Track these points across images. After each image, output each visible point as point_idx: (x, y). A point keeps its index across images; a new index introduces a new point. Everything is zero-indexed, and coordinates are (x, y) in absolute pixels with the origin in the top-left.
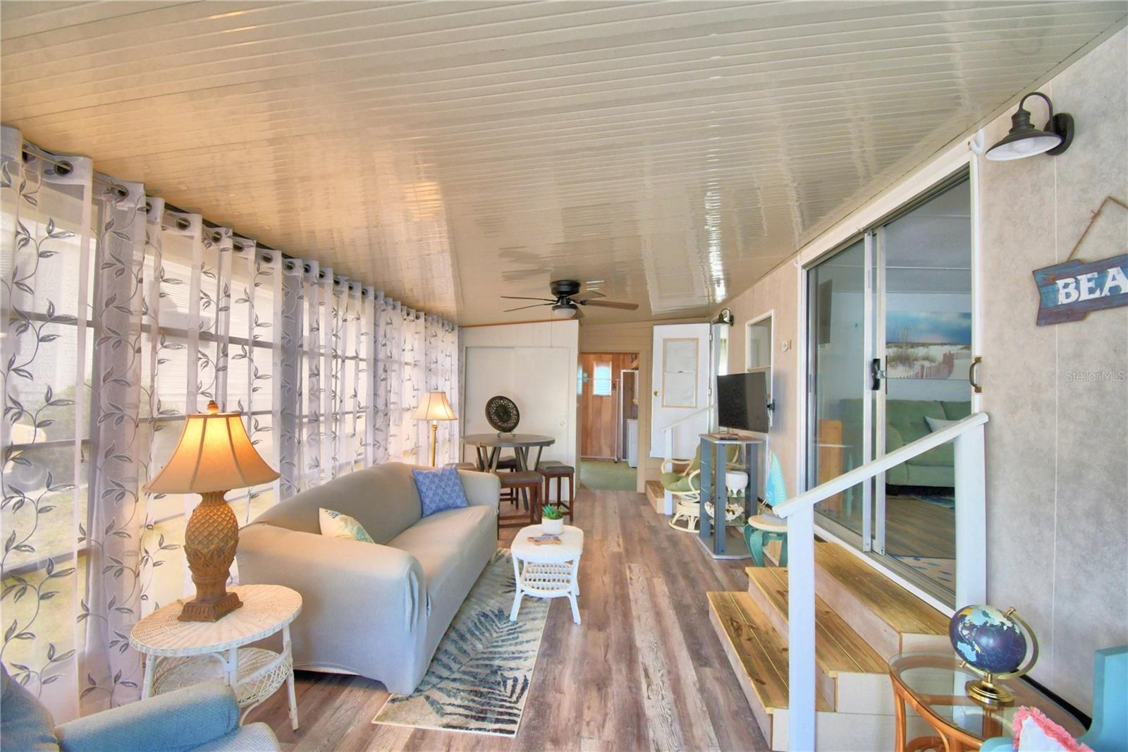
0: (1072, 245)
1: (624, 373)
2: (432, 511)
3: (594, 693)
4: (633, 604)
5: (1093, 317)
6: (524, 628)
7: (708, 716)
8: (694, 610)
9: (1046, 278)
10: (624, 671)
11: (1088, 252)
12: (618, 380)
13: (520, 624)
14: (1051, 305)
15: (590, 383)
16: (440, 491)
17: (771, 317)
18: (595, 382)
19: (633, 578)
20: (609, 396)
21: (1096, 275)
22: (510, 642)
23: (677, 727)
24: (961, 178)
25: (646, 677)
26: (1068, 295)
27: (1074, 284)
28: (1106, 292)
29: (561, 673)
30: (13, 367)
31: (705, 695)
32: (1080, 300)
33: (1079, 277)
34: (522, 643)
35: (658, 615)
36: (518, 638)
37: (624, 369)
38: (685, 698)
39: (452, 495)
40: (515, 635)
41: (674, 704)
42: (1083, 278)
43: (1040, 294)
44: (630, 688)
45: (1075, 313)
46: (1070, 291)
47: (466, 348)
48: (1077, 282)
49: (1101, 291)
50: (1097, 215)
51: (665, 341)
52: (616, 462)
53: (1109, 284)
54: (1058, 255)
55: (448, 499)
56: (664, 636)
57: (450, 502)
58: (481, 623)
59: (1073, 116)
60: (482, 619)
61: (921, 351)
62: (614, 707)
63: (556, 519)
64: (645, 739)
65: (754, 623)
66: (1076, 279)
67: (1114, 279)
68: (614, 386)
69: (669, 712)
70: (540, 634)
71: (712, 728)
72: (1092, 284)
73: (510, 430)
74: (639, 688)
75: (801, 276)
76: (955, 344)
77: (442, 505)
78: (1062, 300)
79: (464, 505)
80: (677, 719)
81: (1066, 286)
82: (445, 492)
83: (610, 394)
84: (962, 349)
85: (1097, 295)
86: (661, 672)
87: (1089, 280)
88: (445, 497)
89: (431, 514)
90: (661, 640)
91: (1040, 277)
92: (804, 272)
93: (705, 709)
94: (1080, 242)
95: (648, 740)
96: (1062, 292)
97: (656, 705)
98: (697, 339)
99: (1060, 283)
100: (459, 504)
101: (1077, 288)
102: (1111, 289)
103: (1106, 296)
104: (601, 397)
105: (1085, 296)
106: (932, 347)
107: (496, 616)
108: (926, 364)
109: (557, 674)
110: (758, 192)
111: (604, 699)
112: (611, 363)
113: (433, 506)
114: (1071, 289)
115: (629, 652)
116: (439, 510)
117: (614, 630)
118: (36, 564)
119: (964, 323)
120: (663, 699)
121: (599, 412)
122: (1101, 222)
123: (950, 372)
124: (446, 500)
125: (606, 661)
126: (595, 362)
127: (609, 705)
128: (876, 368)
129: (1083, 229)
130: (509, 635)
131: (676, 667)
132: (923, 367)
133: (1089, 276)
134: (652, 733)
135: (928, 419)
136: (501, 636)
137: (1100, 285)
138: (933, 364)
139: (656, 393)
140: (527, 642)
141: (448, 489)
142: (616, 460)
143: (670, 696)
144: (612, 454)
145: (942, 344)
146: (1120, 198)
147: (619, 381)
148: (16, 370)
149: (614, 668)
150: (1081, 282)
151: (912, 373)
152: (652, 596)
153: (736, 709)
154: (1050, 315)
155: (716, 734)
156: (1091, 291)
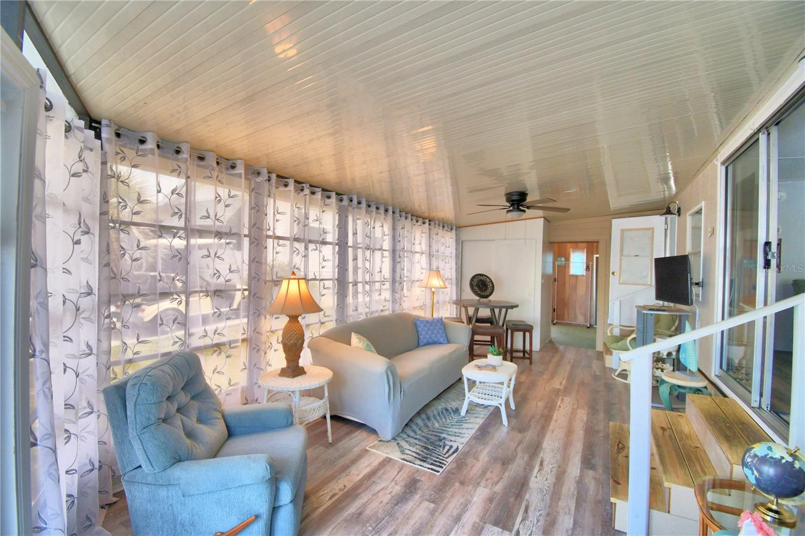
1: (596, 257)
2: (424, 344)
3: (498, 466)
4: (553, 422)
6: (468, 421)
7: (575, 497)
8: (601, 435)
10: (526, 458)
12: (591, 263)
13: (466, 419)
15: (567, 265)
16: (430, 332)
17: (701, 209)
18: (571, 265)
19: (562, 406)
20: (583, 276)
22: (456, 427)
23: (548, 498)
25: (539, 466)
29: (481, 451)
30: (217, 256)
31: (581, 485)
34: (463, 428)
35: (570, 432)
36: (462, 425)
37: (596, 254)
38: (563, 484)
39: (437, 335)
40: (461, 424)
41: (553, 485)
44: (525, 468)
47: (462, 241)
51: (623, 231)
52: (588, 328)
55: (435, 337)
56: (567, 445)
57: (436, 339)
58: (442, 413)
60: (444, 411)
62: (509, 476)
63: (496, 355)
64: (521, 497)
68: (588, 268)
69: (547, 488)
70: (477, 427)
71: (574, 505)
73: (487, 297)
74: (531, 470)
75: (721, 171)
77: (430, 341)
79: (445, 342)
80: (550, 493)
82: (433, 333)
83: (585, 274)
86: (554, 465)
88: (433, 336)
89: (424, 345)
90: (563, 447)
92: (724, 168)
93: (575, 493)
95: (524, 499)
97: (539, 482)
98: (653, 229)
100: (442, 341)
104: (577, 276)
107: (453, 411)
109: (479, 450)
110: (688, 102)
111: (504, 470)
112: (585, 250)
113: (425, 341)
115: (535, 449)
116: (428, 344)
117: (530, 435)
118: (225, 342)
120: (546, 480)
121: (575, 288)
124: (433, 338)
125: (516, 450)
126: (571, 250)
127: (506, 474)
128: (768, 249)
130: (457, 423)
131: (567, 465)
134: (528, 496)
136: (452, 423)
139: (613, 273)
140: (467, 429)
141: (435, 332)
142: (588, 326)
143: (552, 480)
144: (586, 321)
147: (593, 264)
148: (218, 257)
149: (520, 455)
152: (571, 421)
153: (600, 498)
155: (576, 509)
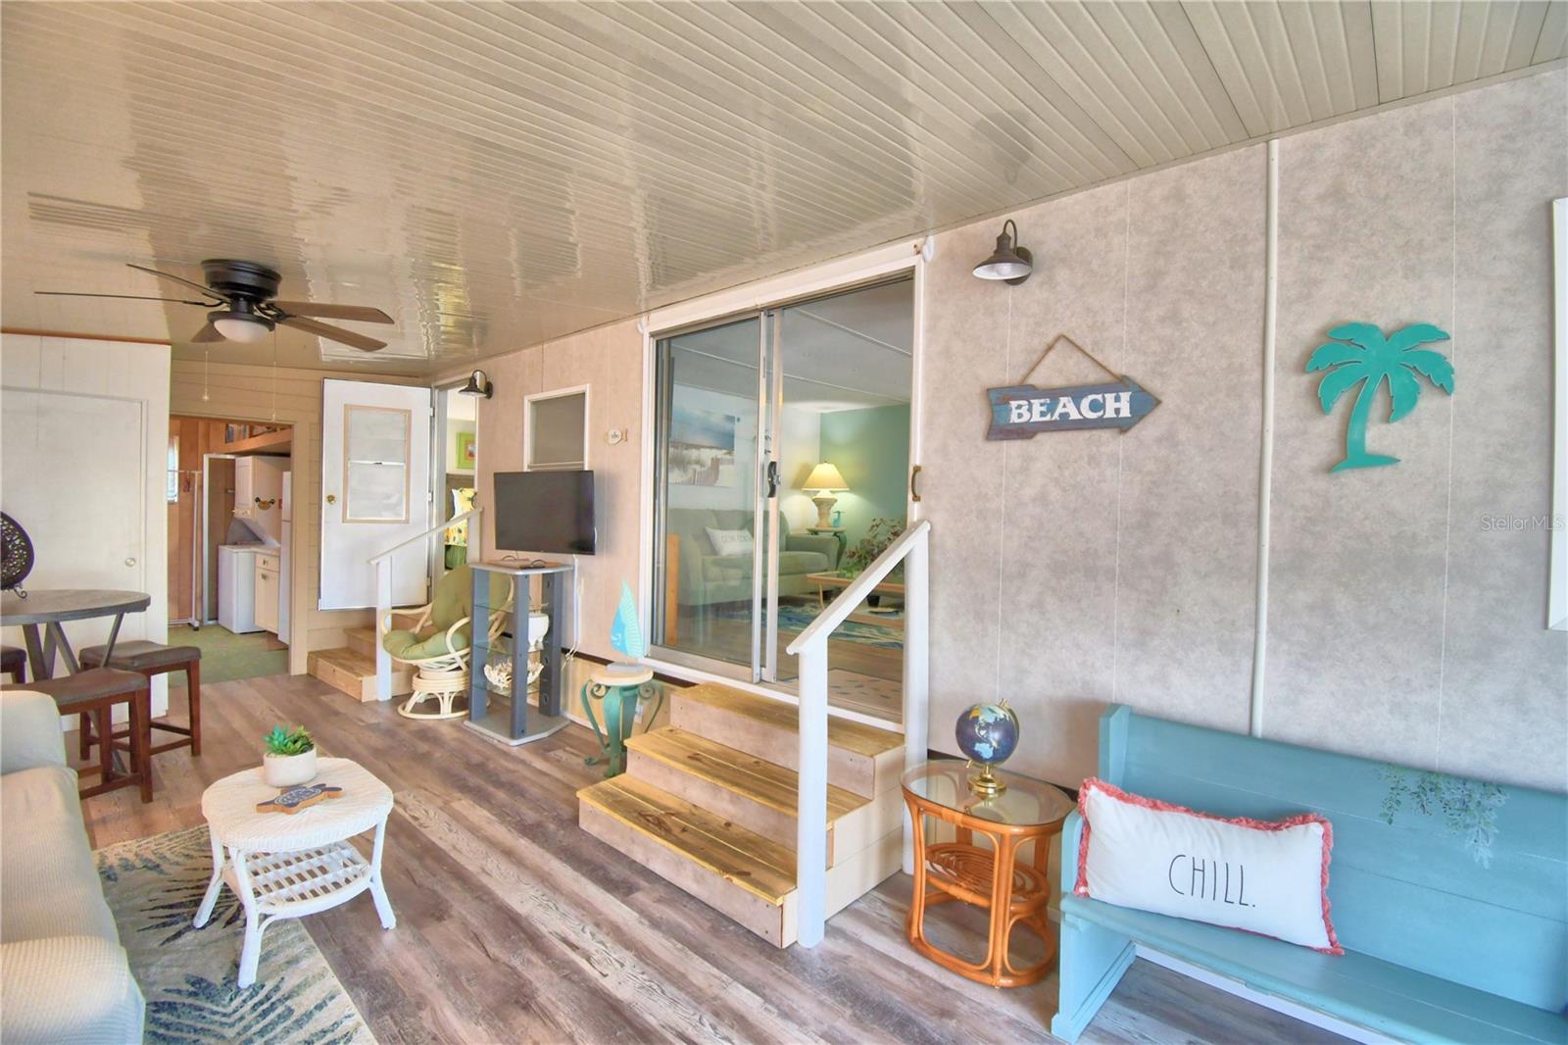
0: (1023, 371)
1: (210, 460)
3: (522, 1019)
4: (453, 854)
5: (1040, 437)
6: (285, 988)
7: (690, 952)
8: (552, 827)
9: (998, 398)
10: (535, 958)
11: (1038, 379)
12: (197, 473)
13: (269, 985)
14: (1002, 422)
17: (584, 394)
19: (416, 815)
21: (1048, 401)
22: (279, 1028)
23: (670, 989)
24: (906, 277)
25: (574, 950)
26: (1020, 416)
27: (1027, 407)
28: (1056, 417)
29: (436, 1022)
31: (664, 928)
32: (1032, 420)
33: (1032, 401)
34: (309, 1015)
35: (508, 853)
36: (290, 1011)
37: (209, 453)
38: (646, 947)
40: (280, 1009)
41: (641, 963)
42: (1036, 403)
43: (993, 412)
44: (565, 977)
45: (1025, 432)
46: (1021, 412)
48: (1030, 405)
49: (1052, 416)
50: (1050, 348)
51: (348, 408)
52: (196, 629)
53: (1060, 410)
54: (1009, 377)
56: (544, 879)
58: (167, 1026)
59: (1032, 253)
60: (164, 1016)
61: (694, 454)
62: (571, 1019)
63: (303, 751)
64: (651, 1032)
65: (669, 808)
66: (1029, 402)
67: (1064, 406)
68: (188, 484)
69: (645, 977)
70: (332, 981)
71: (706, 963)
72: (1044, 409)
74: (579, 971)
75: (648, 346)
76: (721, 449)
78: (1014, 419)
80: (662, 980)
81: (1019, 407)
83: (178, 499)
84: (725, 454)
85: (1048, 418)
86: (587, 930)
87: (1042, 405)
90: (547, 887)
91: (993, 396)
92: (653, 342)
93: (680, 946)
94: (1032, 370)
95: (656, 1030)
96: (1015, 413)
97: (622, 980)
98: (410, 411)
99: (1014, 404)
101: (1030, 410)
102: (1061, 415)
103: (1056, 421)
105: (1036, 418)
106: (702, 450)
107: (194, 994)
108: (698, 468)
109: (433, 1029)
111: (545, 1016)
112: (178, 440)
114: (1024, 410)
115: (515, 927)
117: (461, 906)
119: (728, 426)
120: (622, 965)
122: (1052, 355)
123: (716, 478)
125: (495, 961)
127: (561, 1019)
128: (773, 472)
129: (1035, 358)
130: (264, 1014)
131: (600, 914)
132: (695, 471)
133: (1042, 401)
134: (652, 1017)
135: (709, 530)
136: (247, 1028)
137: (1051, 409)
138: (703, 469)
139: (331, 499)
140: (319, 1007)
142: (196, 624)
143: (628, 957)
144: (186, 615)
145: (711, 448)
146: (1072, 338)
147: (202, 475)
149: (516, 962)
150: (1034, 406)
151: (685, 478)
152: (474, 830)
153: (709, 924)
154: (1000, 431)
155: (718, 968)
156: (1043, 414)
